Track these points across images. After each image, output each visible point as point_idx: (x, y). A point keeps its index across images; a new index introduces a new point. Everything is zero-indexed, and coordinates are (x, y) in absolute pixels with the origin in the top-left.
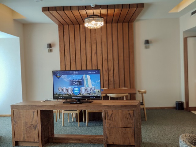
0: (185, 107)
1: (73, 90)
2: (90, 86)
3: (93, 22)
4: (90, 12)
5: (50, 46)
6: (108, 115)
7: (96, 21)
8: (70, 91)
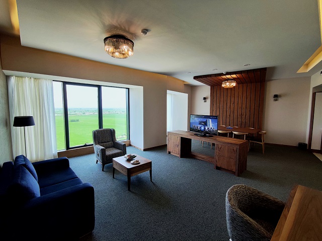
0: (308, 148)
1: (200, 128)
2: (211, 126)
3: (228, 84)
4: (224, 77)
5: (205, 99)
6: (218, 148)
7: (230, 83)
8: (199, 128)
